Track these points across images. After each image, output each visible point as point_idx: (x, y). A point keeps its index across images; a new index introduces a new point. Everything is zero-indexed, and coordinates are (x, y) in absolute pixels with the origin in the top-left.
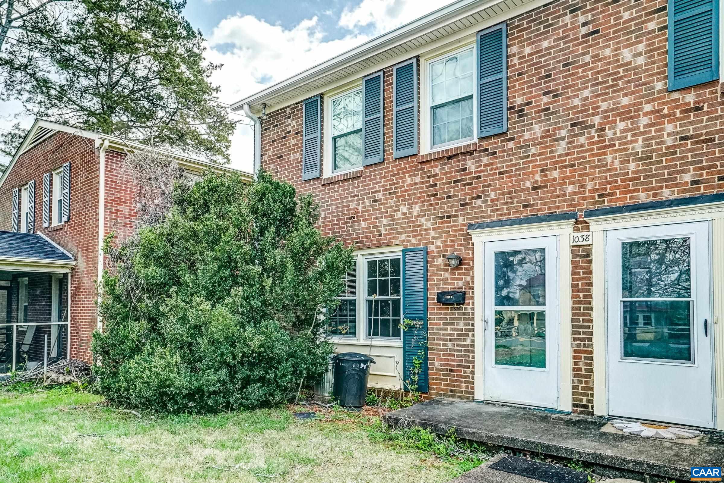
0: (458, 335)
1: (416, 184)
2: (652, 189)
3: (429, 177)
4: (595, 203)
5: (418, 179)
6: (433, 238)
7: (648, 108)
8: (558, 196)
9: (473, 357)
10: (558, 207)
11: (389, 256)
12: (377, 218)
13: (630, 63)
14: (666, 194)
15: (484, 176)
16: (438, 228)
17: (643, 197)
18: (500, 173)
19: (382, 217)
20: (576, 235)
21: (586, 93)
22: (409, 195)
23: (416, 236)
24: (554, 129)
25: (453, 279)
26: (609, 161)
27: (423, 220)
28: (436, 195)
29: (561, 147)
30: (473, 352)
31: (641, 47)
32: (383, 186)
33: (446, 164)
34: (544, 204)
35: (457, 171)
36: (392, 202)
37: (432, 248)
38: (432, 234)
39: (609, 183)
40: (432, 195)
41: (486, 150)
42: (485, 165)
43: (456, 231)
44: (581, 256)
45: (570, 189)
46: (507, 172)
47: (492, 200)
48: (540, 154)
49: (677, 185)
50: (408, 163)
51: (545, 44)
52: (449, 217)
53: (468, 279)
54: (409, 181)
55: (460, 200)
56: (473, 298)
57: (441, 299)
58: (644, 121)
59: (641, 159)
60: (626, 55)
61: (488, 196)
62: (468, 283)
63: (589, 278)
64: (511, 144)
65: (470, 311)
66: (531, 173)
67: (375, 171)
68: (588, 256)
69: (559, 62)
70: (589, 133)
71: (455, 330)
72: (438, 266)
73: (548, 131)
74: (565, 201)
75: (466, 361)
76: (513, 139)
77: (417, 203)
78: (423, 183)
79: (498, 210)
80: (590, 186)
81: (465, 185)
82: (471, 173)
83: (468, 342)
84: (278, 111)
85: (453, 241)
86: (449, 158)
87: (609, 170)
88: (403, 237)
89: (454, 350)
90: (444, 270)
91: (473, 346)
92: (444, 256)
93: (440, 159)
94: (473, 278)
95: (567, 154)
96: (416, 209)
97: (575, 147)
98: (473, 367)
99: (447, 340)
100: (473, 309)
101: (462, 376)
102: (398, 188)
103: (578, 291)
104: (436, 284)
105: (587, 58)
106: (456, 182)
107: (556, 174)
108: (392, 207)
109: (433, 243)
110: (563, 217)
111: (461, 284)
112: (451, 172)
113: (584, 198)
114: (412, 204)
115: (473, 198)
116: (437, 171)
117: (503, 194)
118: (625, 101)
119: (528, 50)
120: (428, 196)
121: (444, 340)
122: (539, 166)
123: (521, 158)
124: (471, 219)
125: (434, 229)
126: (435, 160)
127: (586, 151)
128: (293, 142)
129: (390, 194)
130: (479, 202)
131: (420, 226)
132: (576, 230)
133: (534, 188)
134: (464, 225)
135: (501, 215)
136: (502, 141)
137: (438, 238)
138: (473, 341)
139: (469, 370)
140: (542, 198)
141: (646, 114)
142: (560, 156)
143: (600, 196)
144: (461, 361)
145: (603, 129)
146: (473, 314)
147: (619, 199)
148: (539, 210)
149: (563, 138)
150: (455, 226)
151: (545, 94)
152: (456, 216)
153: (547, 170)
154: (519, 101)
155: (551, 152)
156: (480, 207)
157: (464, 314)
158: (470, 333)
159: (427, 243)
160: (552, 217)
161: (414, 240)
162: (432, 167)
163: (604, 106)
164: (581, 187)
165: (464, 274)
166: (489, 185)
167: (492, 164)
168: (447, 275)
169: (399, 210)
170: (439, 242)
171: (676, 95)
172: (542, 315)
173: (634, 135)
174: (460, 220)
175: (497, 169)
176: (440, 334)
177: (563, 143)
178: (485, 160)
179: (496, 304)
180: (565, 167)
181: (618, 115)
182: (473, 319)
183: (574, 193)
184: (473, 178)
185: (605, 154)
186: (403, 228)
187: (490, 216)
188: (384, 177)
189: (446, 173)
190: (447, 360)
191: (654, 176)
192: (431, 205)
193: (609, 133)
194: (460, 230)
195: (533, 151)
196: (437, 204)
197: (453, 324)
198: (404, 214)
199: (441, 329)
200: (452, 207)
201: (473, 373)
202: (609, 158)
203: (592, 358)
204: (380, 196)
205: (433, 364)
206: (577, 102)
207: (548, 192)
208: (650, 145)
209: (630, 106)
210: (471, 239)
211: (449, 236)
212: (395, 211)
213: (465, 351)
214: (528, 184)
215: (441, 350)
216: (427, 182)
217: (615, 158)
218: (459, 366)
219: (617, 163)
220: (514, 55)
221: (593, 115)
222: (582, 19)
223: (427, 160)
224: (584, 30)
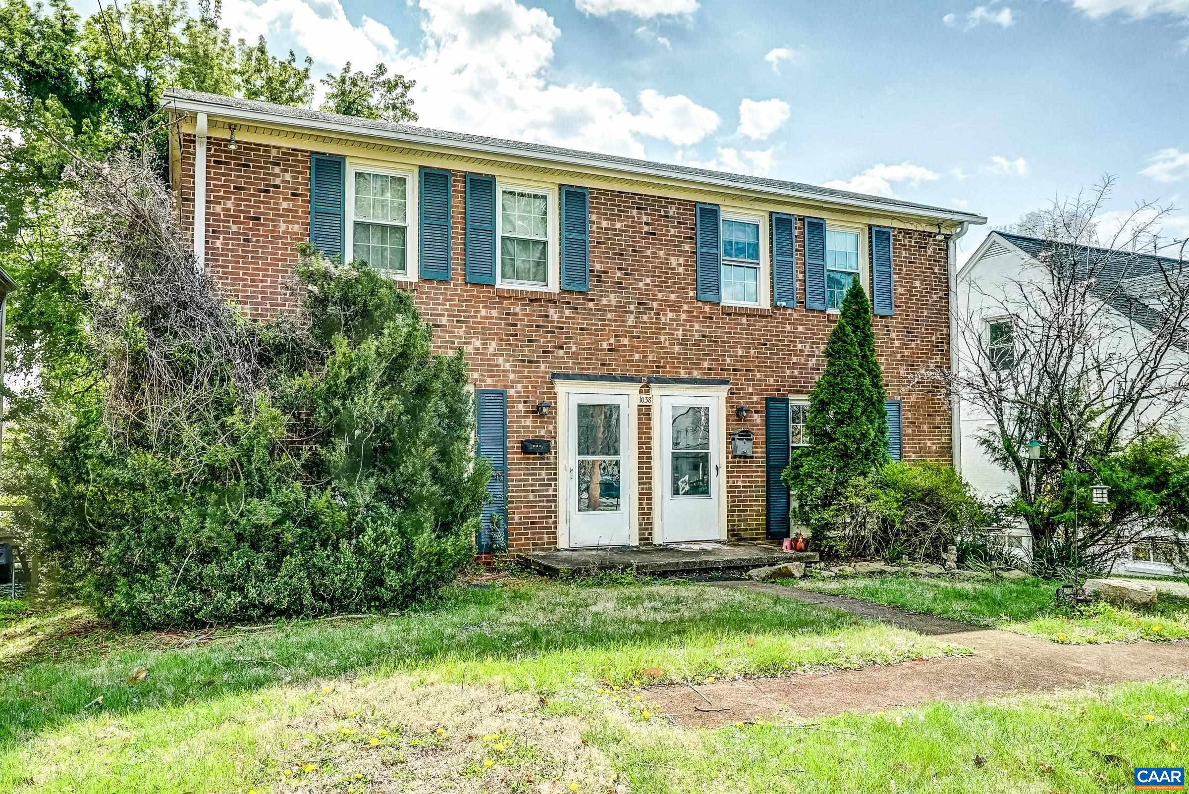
0: (540, 485)
1: (492, 318)
2: (688, 368)
3: (508, 314)
4: (654, 372)
5: (495, 313)
6: (513, 381)
7: (685, 307)
8: (628, 361)
9: (556, 506)
10: (628, 370)
12: (439, 347)
13: (674, 269)
14: (696, 374)
15: (567, 328)
16: (519, 372)
17: (683, 374)
18: (581, 329)
19: (446, 347)
20: (643, 396)
21: (648, 280)
22: (483, 328)
23: (491, 376)
24: (626, 303)
25: (536, 427)
26: (662, 340)
27: (500, 360)
28: (516, 335)
29: (631, 320)
30: (555, 501)
31: (681, 260)
32: (447, 310)
33: (527, 305)
34: (618, 365)
35: (540, 316)
36: (462, 332)
37: (511, 392)
38: (512, 376)
39: (662, 358)
40: (512, 335)
41: (569, 303)
42: (567, 318)
43: (538, 377)
44: (644, 414)
45: (637, 356)
46: (587, 329)
47: (573, 353)
48: (615, 321)
49: (701, 369)
50: (483, 292)
51: (618, 225)
52: (530, 362)
53: (551, 428)
54: (483, 312)
55: (542, 346)
56: (555, 448)
57: (526, 448)
58: (683, 316)
59: (681, 344)
60: (673, 261)
61: (570, 348)
62: (551, 432)
63: (649, 433)
64: (591, 305)
65: (553, 461)
66: (607, 336)
67: (437, 288)
68: (649, 414)
69: (629, 246)
70: (650, 314)
71: (537, 480)
72: (518, 412)
73: (621, 302)
74: (633, 366)
75: (548, 512)
76: (593, 300)
77: (493, 340)
78: (500, 319)
79: (579, 363)
80: (650, 358)
81: (547, 332)
82: (553, 322)
83: (551, 492)
84: (250, 144)
85: (535, 387)
86: (531, 300)
87: (662, 348)
89: (536, 502)
90: (524, 417)
91: (555, 496)
92: (525, 402)
93: (522, 299)
94: (555, 428)
95: (635, 327)
96: (492, 347)
97: (640, 322)
98: (556, 517)
99: (528, 491)
100: (556, 458)
101: (544, 528)
102: (470, 317)
103: (643, 443)
104: (517, 432)
105: (649, 252)
106: (537, 326)
107: (626, 341)
108: (461, 337)
109: (512, 387)
110: (631, 379)
111: (543, 433)
112: (533, 315)
113: (647, 367)
114: (487, 339)
115: (555, 347)
116: (518, 309)
117: (584, 349)
118: (673, 297)
119: (605, 224)
120: (506, 335)
121: (525, 491)
122: (614, 331)
123: (600, 320)
124: (554, 367)
125: (513, 371)
126: (516, 299)
127: (648, 328)
128: (285, 205)
129: (458, 321)
130: (561, 353)
131: (496, 366)
132: (641, 392)
133: (610, 350)
134: (546, 373)
135: (582, 369)
136: (583, 299)
137: (518, 382)
138: (555, 490)
139: (551, 521)
140: (615, 360)
141: (684, 311)
142: (629, 326)
143: (657, 367)
144: (542, 512)
145: (659, 314)
146: (555, 464)
147: (669, 372)
148: (614, 370)
149: (632, 312)
150: (537, 372)
151: (619, 269)
152: (538, 362)
153: (619, 336)
154: (598, 267)
155: (623, 321)
156: (562, 357)
157: (547, 464)
158: (553, 483)
159: (506, 386)
160: (625, 379)
161: (489, 381)
162: (512, 304)
163: (660, 296)
164: (644, 357)
165: (546, 422)
166: (571, 338)
167: (573, 318)
168: (528, 422)
169: (470, 343)
170: (519, 387)
171: (700, 304)
172: (617, 463)
173: (677, 325)
174: (543, 367)
175: (578, 324)
176: (519, 486)
177: (632, 316)
178: (567, 313)
179: (579, 454)
180: (633, 337)
181: (669, 306)
182: (555, 469)
183: (640, 361)
184: (556, 327)
185: (659, 334)
186: (477, 365)
187: (572, 368)
188: (450, 300)
189: (527, 315)
190: (528, 513)
191: (689, 359)
192: (510, 345)
193: (663, 318)
194: (542, 377)
195: (609, 316)
196: (517, 346)
197: (535, 474)
198: (477, 349)
199: (521, 480)
200: (534, 351)
201: (555, 522)
202: (663, 337)
203: (651, 499)
204: (444, 321)
205: (513, 519)
206: (641, 285)
207: (620, 356)
208: (686, 335)
209: (675, 301)
210: (553, 388)
211: (531, 382)
212: (465, 343)
213: (548, 501)
214: (605, 345)
215: (521, 502)
216: (506, 319)
217: (666, 339)
218: (541, 518)
219: (667, 342)
220: (593, 223)
221: (653, 300)
222: (645, 219)
223: (505, 296)
224: (646, 228)
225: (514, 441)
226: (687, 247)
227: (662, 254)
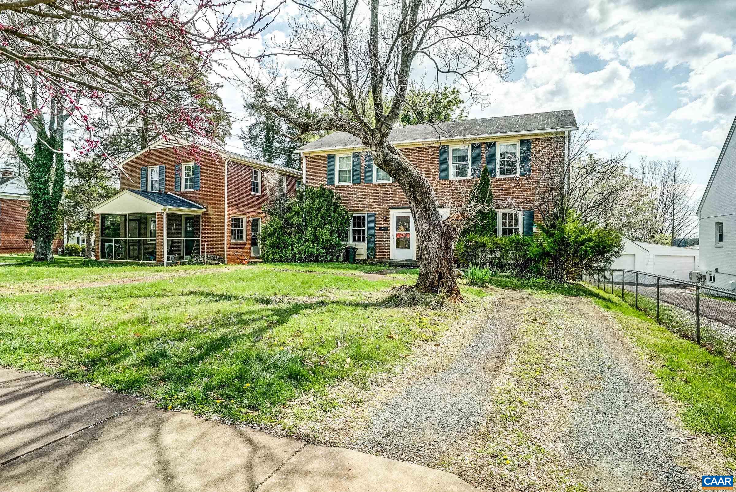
0: (385, 240)
5: (372, 191)
7: (435, 182)
9: (390, 247)
11: (361, 215)
12: (357, 202)
13: (431, 170)
18: (399, 193)
19: (359, 202)
22: (369, 195)
25: (384, 223)
27: (374, 204)
28: (379, 197)
30: (390, 245)
31: (433, 167)
33: (381, 188)
35: (385, 190)
36: (363, 197)
37: (377, 213)
38: (377, 209)
41: (394, 186)
42: (394, 190)
47: (396, 201)
50: (369, 185)
52: (383, 204)
54: (369, 191)
55: (386, 200)
56: (390, 229)
57: (380, 229)
60: (430, 167)
61: (395, 199)
62: (388, 225)
65: (389, 233)
67: (357, 186)
72: (379, 219)
75: (387, 248)
77: (372, 198)
78: (374, 192)
79: (397, 203)
81: (388, 195)
82: (389, 192)
83: (388, 242)
85: (384, 212)
86: (382, 186)
88: (367, 209)
89: (384, 245)
90: (381, 220)
92: (381, 216)
93: (380, 186)
94: (390, 223)
96: (372, 200)
98: (390, 249)
101: (386, 253)
102: (366, 192)
104: (378, 225)
105: (422, 166)
106: (385, 194)
111: (386, 225)
115: (390, 199)
116: (379, 189)
117: (399, 199)
120: (376, 197)
121: (381, 242)
124: (389, 205)
125: (378, 207)
126: (378, 186)
128: (322, 169)
129: (362, 194)
131: (373, 206)
134: (387, 207)
135: (398, 205)
137: (379, 210)
138: (390, 242)
150: (384, 207)
156: (392, 202)
157: (387, 234)
158: (389, 239)
159: (375, 212)
161: (371, 210)
162: (377, 188)
165: (387, 222)
166: (395, 196)
168: (382, 222)
169: (366, 200)
170: (379, 212)
171: (440, 180)
172: (409, 234)
174: (386, 205)
176: (379, 240)
178: (394, 188)
179: (397, 231)
182: (390, 235)
184: (391, 193)
186: (367, 206)
187: (395, 205)
188: (360, 189)
189: (382, 190)
190: (382, 248)
192: (377, 200)
194: (386, 209)
196: (379, 200)
197: (384, 237)
198: (368, 201)
199: (380, 238)
200: (383, 201)
201: (389, 251)
205: (377, 250)
210: (389, 211)
211: (383, 210)
212: (364, 200)
213: (387, 245)
215: (380, 245)
216: (376, 192)
218: (385, 250)
222: (420, 155)
223: (376, 185)
224: (421, 158)
225: (377, 227)
226: (436, 162)
227: (426, 166)
